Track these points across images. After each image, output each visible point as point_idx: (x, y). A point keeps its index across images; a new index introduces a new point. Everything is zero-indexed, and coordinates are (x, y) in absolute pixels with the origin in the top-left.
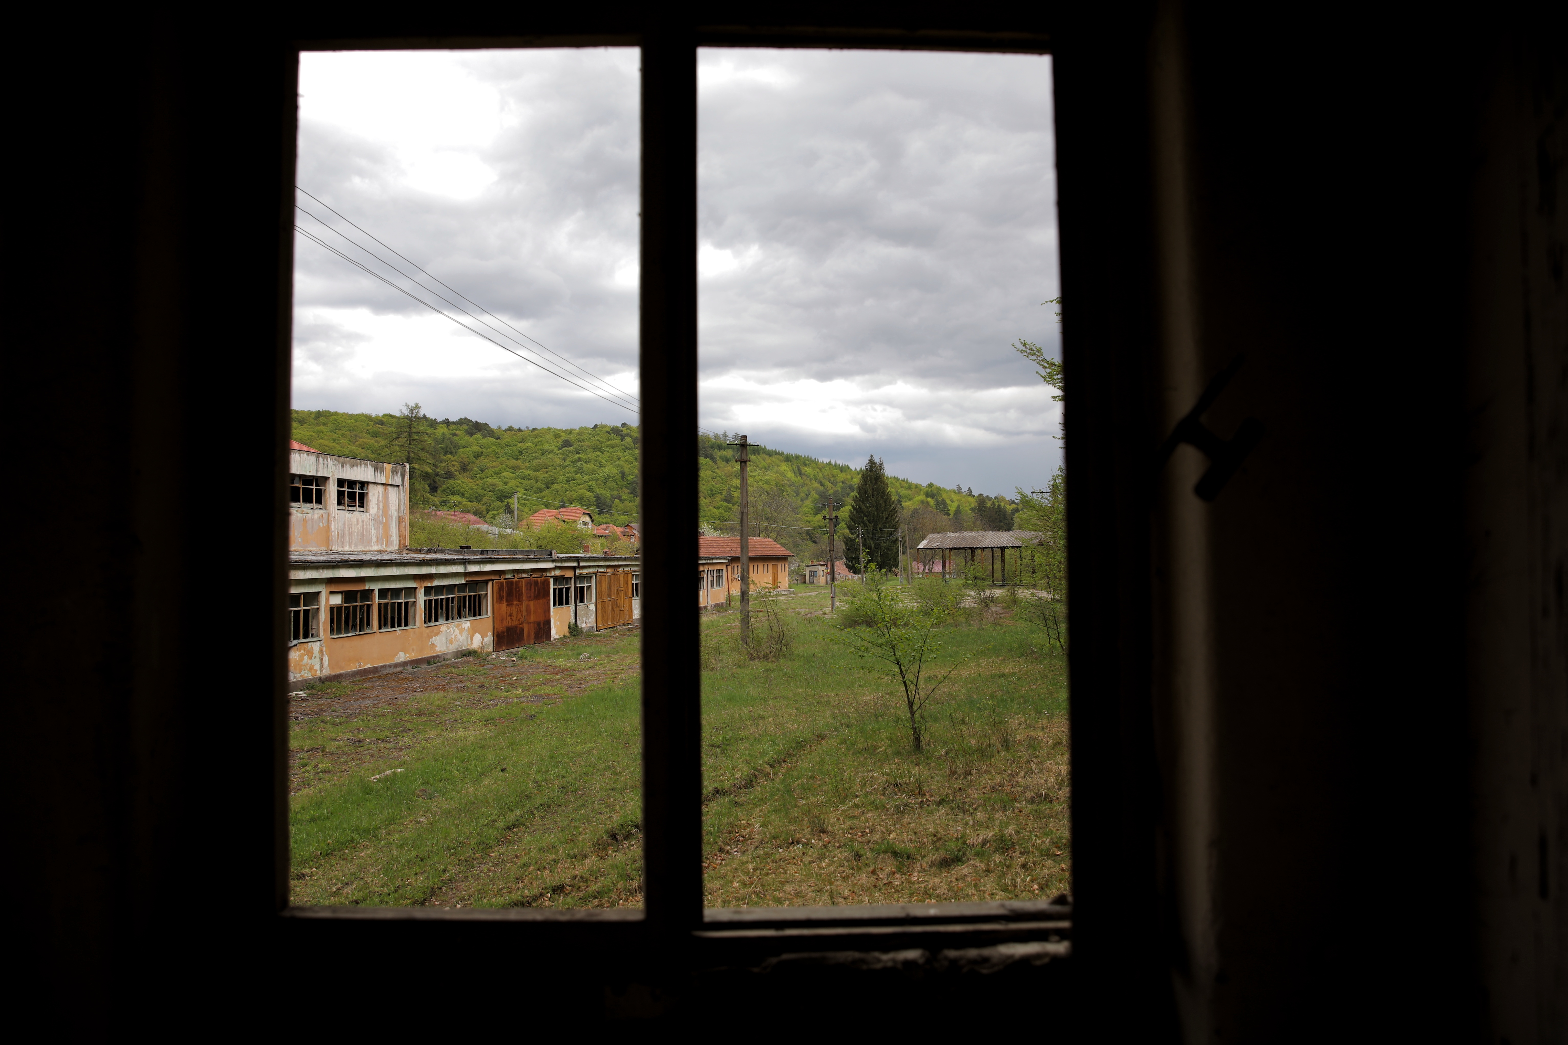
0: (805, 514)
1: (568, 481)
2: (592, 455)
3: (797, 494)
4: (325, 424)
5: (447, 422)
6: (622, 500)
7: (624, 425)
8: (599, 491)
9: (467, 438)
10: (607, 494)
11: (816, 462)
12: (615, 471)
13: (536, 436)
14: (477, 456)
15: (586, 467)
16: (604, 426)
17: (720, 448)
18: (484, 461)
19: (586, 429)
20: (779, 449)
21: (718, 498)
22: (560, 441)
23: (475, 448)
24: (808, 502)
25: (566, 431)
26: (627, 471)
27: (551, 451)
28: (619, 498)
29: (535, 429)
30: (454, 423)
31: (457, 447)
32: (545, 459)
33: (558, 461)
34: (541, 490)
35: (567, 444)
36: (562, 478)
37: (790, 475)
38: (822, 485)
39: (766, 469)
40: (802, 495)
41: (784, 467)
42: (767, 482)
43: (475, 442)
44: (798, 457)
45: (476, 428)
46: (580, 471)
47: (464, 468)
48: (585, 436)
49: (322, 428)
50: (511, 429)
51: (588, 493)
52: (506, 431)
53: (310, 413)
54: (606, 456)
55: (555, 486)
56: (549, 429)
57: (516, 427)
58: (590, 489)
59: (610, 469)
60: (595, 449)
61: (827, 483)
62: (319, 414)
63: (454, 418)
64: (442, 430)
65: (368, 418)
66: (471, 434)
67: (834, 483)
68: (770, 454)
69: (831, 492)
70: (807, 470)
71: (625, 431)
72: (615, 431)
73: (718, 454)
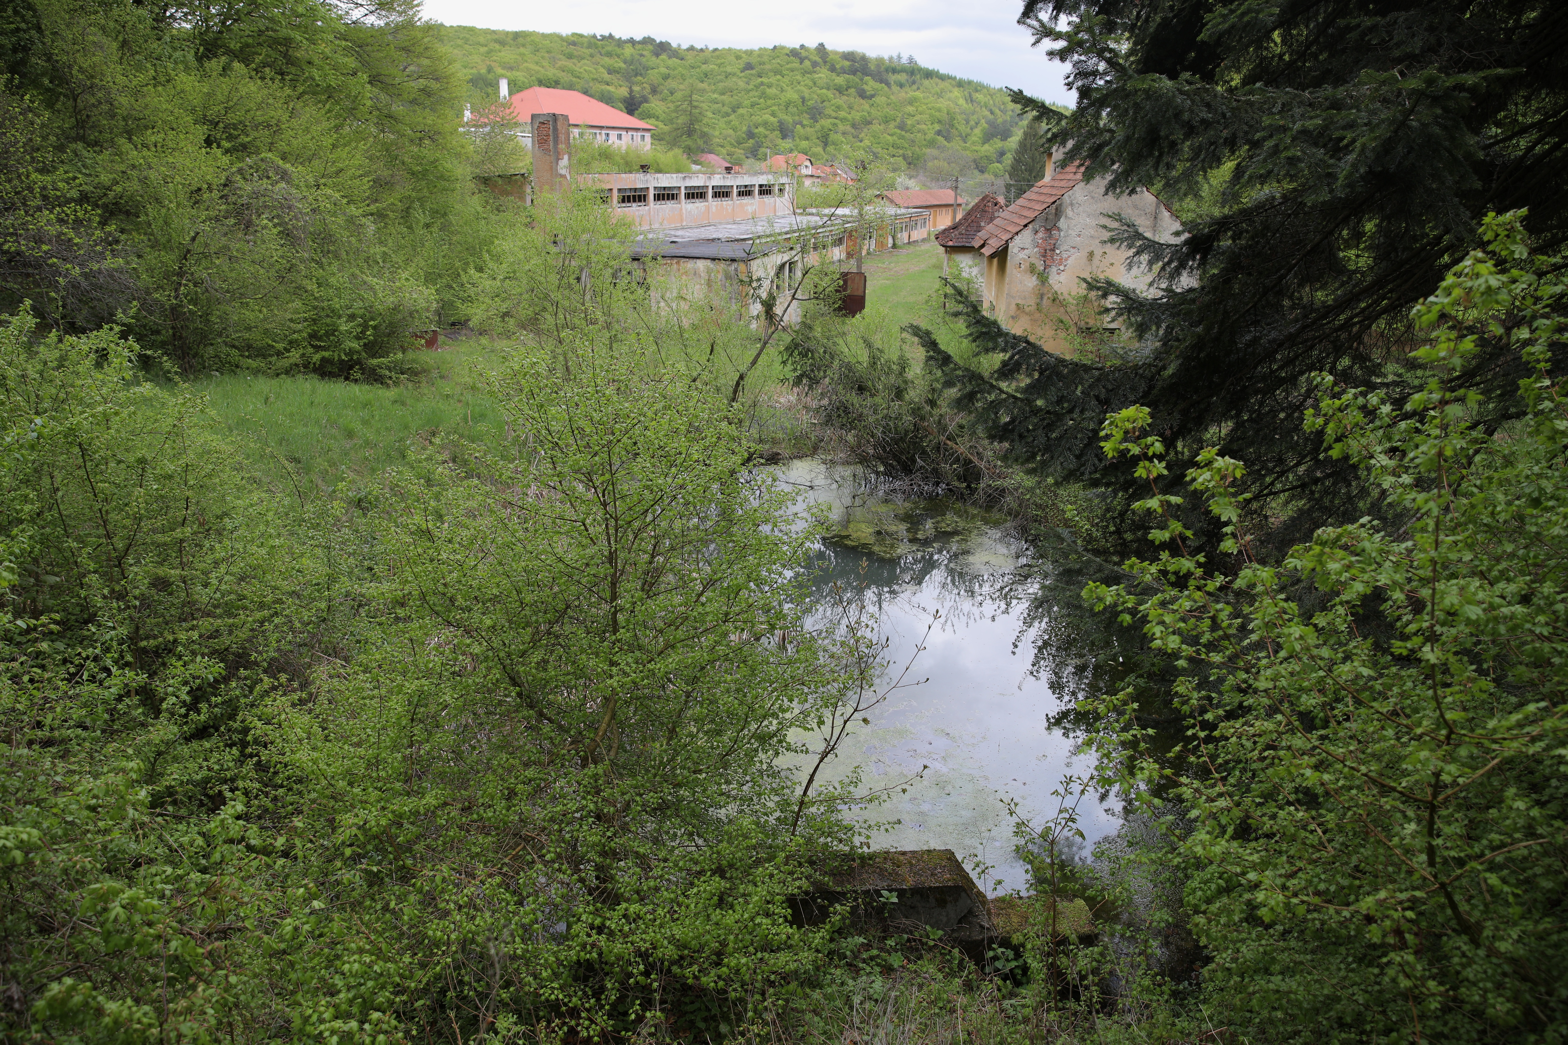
0: (974, 143)
1: (752, 106)
2: (773, 80)
3: (967, 122)
4: (524, 46)
5: (632, 41)
6: (803, 126)
7: (802, 46)
8: (783, 116)
9: (654, 58)
10: (789, 119)
11: (987, 88)
12: (796, 97)
13: (718, 57)
14: (666, 77)
15: (769, 91)
16: (783, 48)
17: (894, 71)
18: (672, 84)
19: (765, 49)
20: (952, 73)
21: (892, 125)
22: (741, 64)
23: (663, 70)
24: (977, 131)
25: (746, 52)
26: (807, 96)
27: (734, 74)
28: (801, 123)
29: (716, 50)
30: (639, 42)
31: (647, 69)
32: (729, 83)
33: (741, 84)
34: (728, 115)
35: (749, 67)
36: (747, 103)
37: (962, 102)
38: (992, 113)
39: (940, 95)
40: (972, 123)
41: (956, 93)
42: (939, 110)
43: (662, 64)
44: (970, 83)
45: (662, 48)
46: (763, 95)
47: (654, 91)
48: (765, 59)
49: (522, 50)
50: (692, 48)
51: (772, 119)
52: (688, 50)
53: (507, 33)
54: (786, 80)
55: (741, 111)
56: (730, 50)
57: (698, 46)
58: (773, 115)
59: (791, 95)
60: (777, 72)
61: (997, 111)
62: (517, 35)
63: (638, 37)
64: (628, 51)
65: (559, 37)
66: (657, 55)
67: (1004, 112)
68: (943, 78)
69: (1000, 120)
70: (979, 96)
71: (804, 53)
72: (794, 53)
73: (892, 78)
